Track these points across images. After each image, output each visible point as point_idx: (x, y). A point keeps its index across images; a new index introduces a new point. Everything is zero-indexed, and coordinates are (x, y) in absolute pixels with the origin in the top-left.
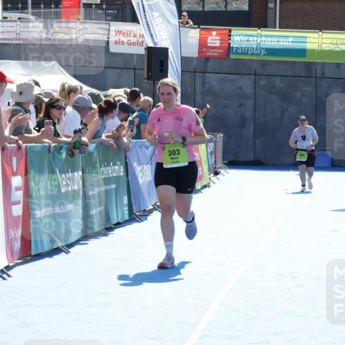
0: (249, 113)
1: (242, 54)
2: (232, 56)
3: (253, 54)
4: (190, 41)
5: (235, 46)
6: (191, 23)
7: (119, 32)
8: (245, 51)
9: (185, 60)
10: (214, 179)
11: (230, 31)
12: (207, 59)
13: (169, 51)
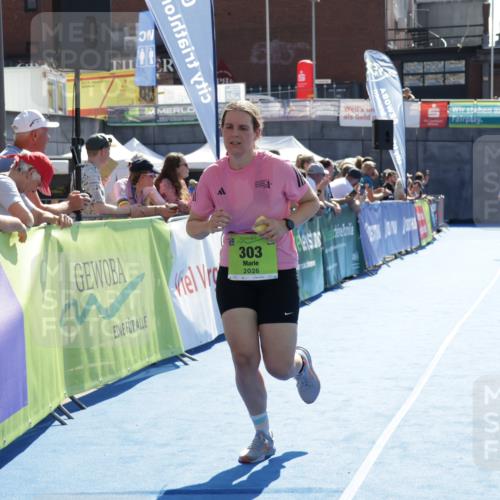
1: (459, 123)
2: (451, 126)
3: (470, 123)
4: (412, 113)
5: (454, 116)
6: (413, 97)
8: (463, 121)
9: (409, 132)
10: (436, 236)
11: (448, 103)
12: (428, 129)
13: (395, 123)
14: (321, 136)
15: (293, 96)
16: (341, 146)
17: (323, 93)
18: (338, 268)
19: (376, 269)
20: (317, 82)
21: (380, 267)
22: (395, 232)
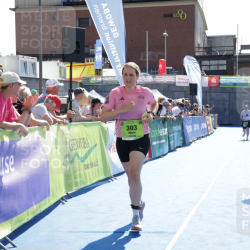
0: (227, 106)
2: (221, 86)
3: (228, 85)
4: (205, 81)
5: (222, 82)
6: (205, 74)
7: (179, 79)
8: (225, 84)
9: (203, 88)
10: (214, 130)
11: (220, 77)
12: (211, 87)
13: (198, 85)
14: (168, 90)
15: (157, 73)
16: (176, 94)
17: (169, 72)
18: (174, 143)
19: (190, 143)
20: (167, 68)
21: (191, 143)
22: (198, 128)
